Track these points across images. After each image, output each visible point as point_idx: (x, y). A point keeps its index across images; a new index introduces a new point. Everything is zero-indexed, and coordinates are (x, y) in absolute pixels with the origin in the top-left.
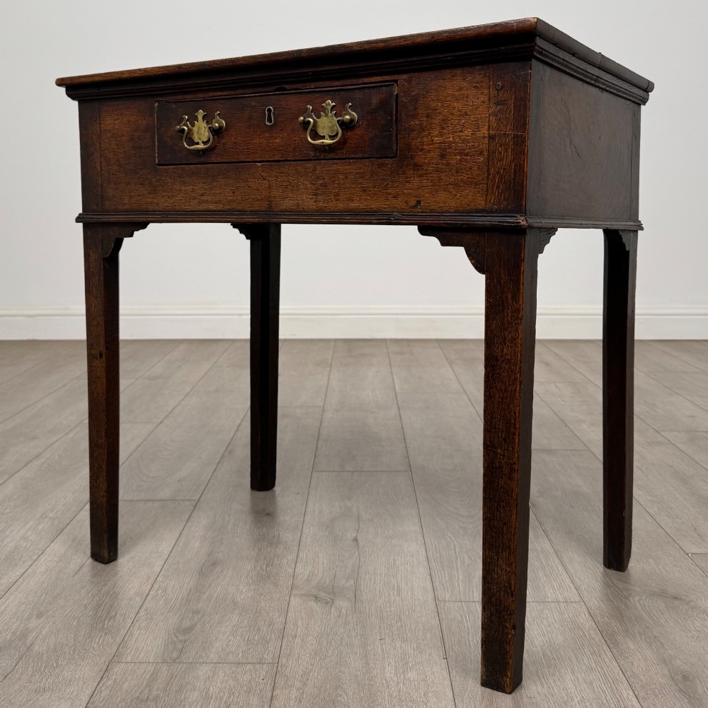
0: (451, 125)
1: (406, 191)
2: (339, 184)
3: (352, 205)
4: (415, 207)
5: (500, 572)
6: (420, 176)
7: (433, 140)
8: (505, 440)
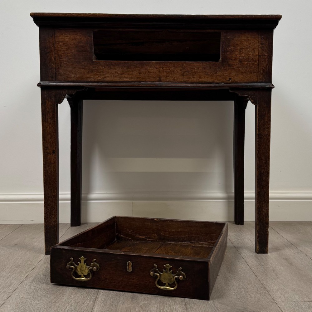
0: (244, 50)
1: (225, 75)
2: (194, 71)
3: (201, 80)
4: (229, 81)
5: (264, 210)
6: (231, 69)
7: (236, 56)
8: (265, 163)
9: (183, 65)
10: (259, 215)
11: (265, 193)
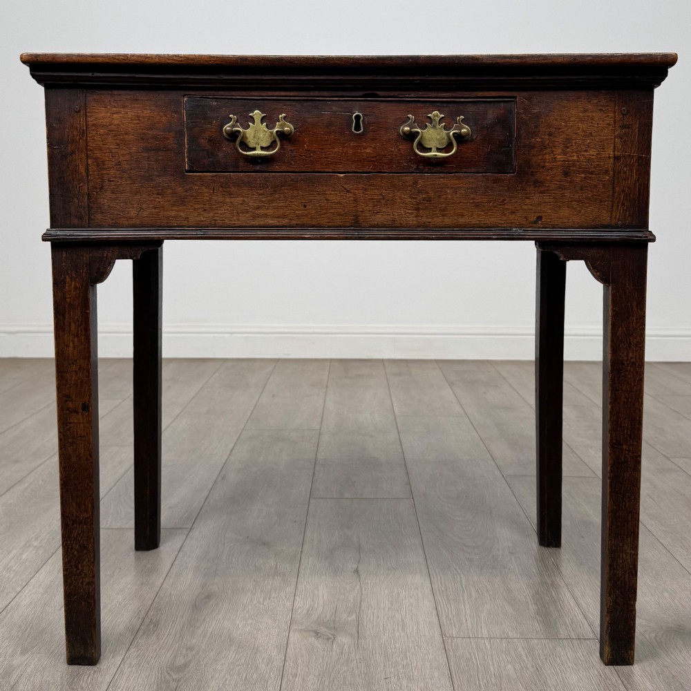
0: (576, 143)
1: (525, 207)
2: (446, 199)
3: (462, 220)
4: (536, 222)
6: (541, 192)
7: (555, 158)
9: (416, 183)
10: (614, 569)
11: (631, 512)
